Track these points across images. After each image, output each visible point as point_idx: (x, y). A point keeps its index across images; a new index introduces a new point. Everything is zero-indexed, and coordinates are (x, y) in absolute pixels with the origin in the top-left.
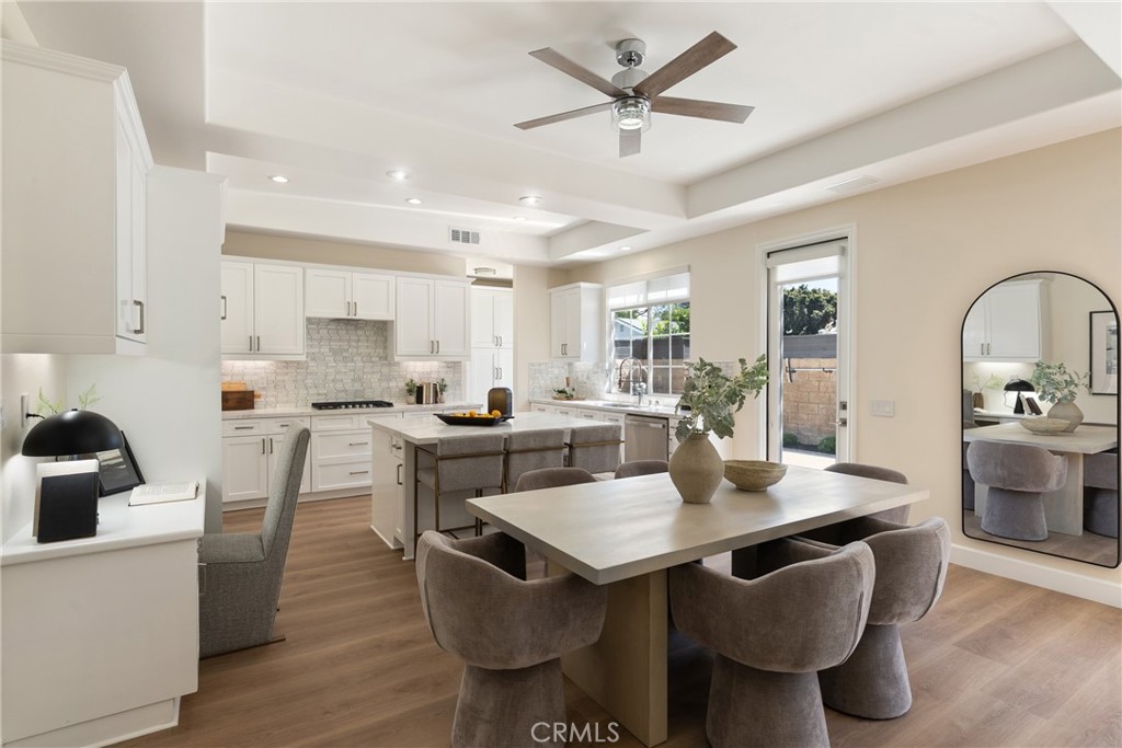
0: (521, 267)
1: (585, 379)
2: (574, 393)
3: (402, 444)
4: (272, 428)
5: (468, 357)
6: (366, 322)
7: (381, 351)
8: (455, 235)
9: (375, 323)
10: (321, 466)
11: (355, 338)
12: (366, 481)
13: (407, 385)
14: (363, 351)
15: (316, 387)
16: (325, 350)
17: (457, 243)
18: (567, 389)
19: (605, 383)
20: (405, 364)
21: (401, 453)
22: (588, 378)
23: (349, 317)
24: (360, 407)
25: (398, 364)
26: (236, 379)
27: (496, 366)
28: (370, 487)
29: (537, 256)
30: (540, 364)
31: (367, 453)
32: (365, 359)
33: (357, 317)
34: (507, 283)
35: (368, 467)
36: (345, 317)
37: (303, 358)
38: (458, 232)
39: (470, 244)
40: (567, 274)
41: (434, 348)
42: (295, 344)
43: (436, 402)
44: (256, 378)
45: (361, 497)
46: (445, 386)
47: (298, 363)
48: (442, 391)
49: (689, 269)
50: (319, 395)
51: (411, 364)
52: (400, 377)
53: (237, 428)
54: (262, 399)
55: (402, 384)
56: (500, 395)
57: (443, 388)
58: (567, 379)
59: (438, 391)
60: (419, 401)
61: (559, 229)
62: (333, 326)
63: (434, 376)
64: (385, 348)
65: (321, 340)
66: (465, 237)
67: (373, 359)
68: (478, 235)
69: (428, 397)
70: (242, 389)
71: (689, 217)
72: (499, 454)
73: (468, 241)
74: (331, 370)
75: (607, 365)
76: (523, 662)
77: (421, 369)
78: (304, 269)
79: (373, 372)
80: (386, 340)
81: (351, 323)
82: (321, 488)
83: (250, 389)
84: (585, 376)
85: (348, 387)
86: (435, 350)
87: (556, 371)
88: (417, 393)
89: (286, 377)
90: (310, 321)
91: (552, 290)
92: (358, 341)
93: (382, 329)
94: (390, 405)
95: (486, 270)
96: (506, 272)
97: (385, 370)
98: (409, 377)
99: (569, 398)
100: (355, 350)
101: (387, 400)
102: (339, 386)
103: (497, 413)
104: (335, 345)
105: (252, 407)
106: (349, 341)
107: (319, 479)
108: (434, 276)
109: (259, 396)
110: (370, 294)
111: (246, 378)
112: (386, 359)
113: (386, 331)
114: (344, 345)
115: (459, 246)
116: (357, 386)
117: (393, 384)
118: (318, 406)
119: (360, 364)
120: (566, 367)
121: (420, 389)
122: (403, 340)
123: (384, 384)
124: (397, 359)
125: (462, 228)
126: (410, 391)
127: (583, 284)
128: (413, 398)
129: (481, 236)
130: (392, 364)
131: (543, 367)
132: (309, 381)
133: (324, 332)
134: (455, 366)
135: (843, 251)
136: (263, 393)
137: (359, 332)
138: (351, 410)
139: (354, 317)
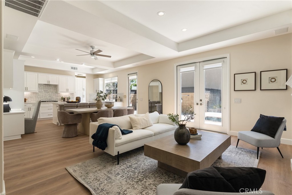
0: (87, 74)
3: (58, 106)
4: (31, 105)
6: (52, 85)
7: (55, 91)
8: (72, 68)
9: (54, 85)
10: (42, 113)
14: (51, 91)
15: (40, 98)
16: (43, 90)
21: (58, 107)
24: (51, 102)
25: (59, 93)
27: (83, 95)
28: (52, 118)
29: (90, 72)
31: (52, 111)
33: (50, 84)
34: (85, 77)
35: (52, 114)
37: (38, 92)
38: (73, 67)
40: (97, 76)
41: (67, 90)
42: (36, 89)
44: (26, 96)
45: (51, 119)
47: (36, 93)
48: (69, 99)
49: (117, 76)
51: (62, 93)
52: (60, 96)
54: (28, 100)
55: (60, 98)
56: (78, 98)
60: (64, 101)
62: (44, 86)
63: (67, 96)
65: (42, 88)
66: (74, 68)
68: (77, 68)
69: (66, 100)
71: (114, 68)
72: (76, 106)
73: (75, 69)
74: (44, 95)
76: (70, 123)
77: (64, 95)
78: (38, 74)
79: (54, 95)
80: (57, 89)
81: (48, 85)
82: (42, 117)
83: (25, 98)
85: (48, 98)
86: (68, 91)
89: (34, 96)
90: (39, 84)
91: (94, 79)
92: (50, 89)
93: (56, 86)
95: (80, 75)
96: (84, 75)
97: (56, 95)
98: (62, 96)
100: (49, 91)
101: (57, 101)
102: (46, 98)
103: (77, 101)
104: (45, 89)
106: (48, 89)
107: (41, 116)
108: (67, 76)
109: (27, 100)
110: (53, 79)
112: (57, 92)
114: (47, 89)
115: (73, 70)
116: (50, 98)
117: (58, 97)
119: (51, 93)
121: (64, 99)
122: (60, 89)
123: (56, 98)
124: (59, 92)
125: (73, 66)
126: (62, 99)
127: (100, 78)
129: (78, 68)
130: (58, 93)
131: (92, 95)
134: (72, 94)
135: (137, 75)
137: (51, 87)
138: (48, 102)
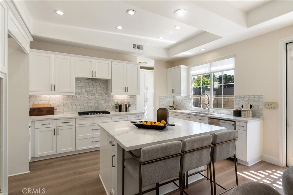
1: (181, 102)
2: (176, 107)
4: (60, 124)
5: (139, 93)
6: (100, 80)
7: (105, 91)
8: (134, 46)
9: (103, 80)
10: (79, 139)
11: (96, 86)
12: (98, 145)
13: (116, 104)
14: (99, 91)
15: (80, 105)
16: (84, 91)
17: (135, 49)
18: (174, 106)
19: (189, 103)
20: (115, 96)
22: (182, 101)
23: (93, 77)
24: (97, 114)
25: (112, 96)
26: (47, 102)
27: (146, 97)
29: (163, 56)
30: (163, 97)
32: (99, 94)
33: (96, 78)
35: (99, 139)
36: (91, 77)
37: (74, 94)
38: (135, 45)
39: (140, 50)
42: (71, 88)
43: (127, 111)
44: (55, 102)
46: (130, 105)
47: (73, 96)
48: (129, 106)
49: (235, 56)
50: (81, 108)
51: (117, 96)
52: (113, 101)
53: (42, 124)
54: (57, 111)
55: (114, 104)
57: (129, 105)
58: (174, 102)
59: (127, 107)
60: (120, 111)
61: (174, 44)
62: (87, 81)
63: (126, 101)
64: (107, 90)
65: (82, 86)
66: (137, 47)
67: (103, 94)
68: (143, 46)
69: (124, 109)
70: (49, 106)
71: (248, 27)
73: (139, 49)
74: (86, 99)
75: (191, 96)
77: (120, 98)
78: (74, 57)
79: (103, 100)
80: (107, 88)
81: (94, 80)
82: (80, 148)
83: (52, 106)
84: (181, 101)
85: (93, 105)
86: (127, 91)
87: (169, 99)
88: (119, 108)
89: (68, 102)
91: (167, 69)
92: (97, 87)
93: (106, 83)
94: (109, 113)
95: (143, 62)
97: (107, 98)
98: (116, 101)
99: (175, 109)
100: (96, 91)
101: (107, 111)
102: (89, 105)
103: (164, 122)
104: (88, 89)
105: (53, 114)
106: (93, 87)
107: (79, 145)
108: (126, 62)
109: (56, 109)
110: (101, 68)
111: (51, 102)
112: (107, 94)
113: (107, 83)
114: (91, 89)
115: (136, 50)
116: (96, 105)
117: (110, 104)
118: (80, 114)
119: (97, 96)
120: (172, 98)
121: (120, 106)
122: (114, 87)
123: (107, 104)
124: (112, 94)
125: (137, 43)
126: (116, 107)
127: (182, 66)
128: (118, 110)
130: (110, 96)
131: (164, 97)
132: (77, 103)
133: (83, 84)
134: (133, 97)
136: (58, 108)
137: (97, 84)
138: (93, 115)
139: (95, 78)
